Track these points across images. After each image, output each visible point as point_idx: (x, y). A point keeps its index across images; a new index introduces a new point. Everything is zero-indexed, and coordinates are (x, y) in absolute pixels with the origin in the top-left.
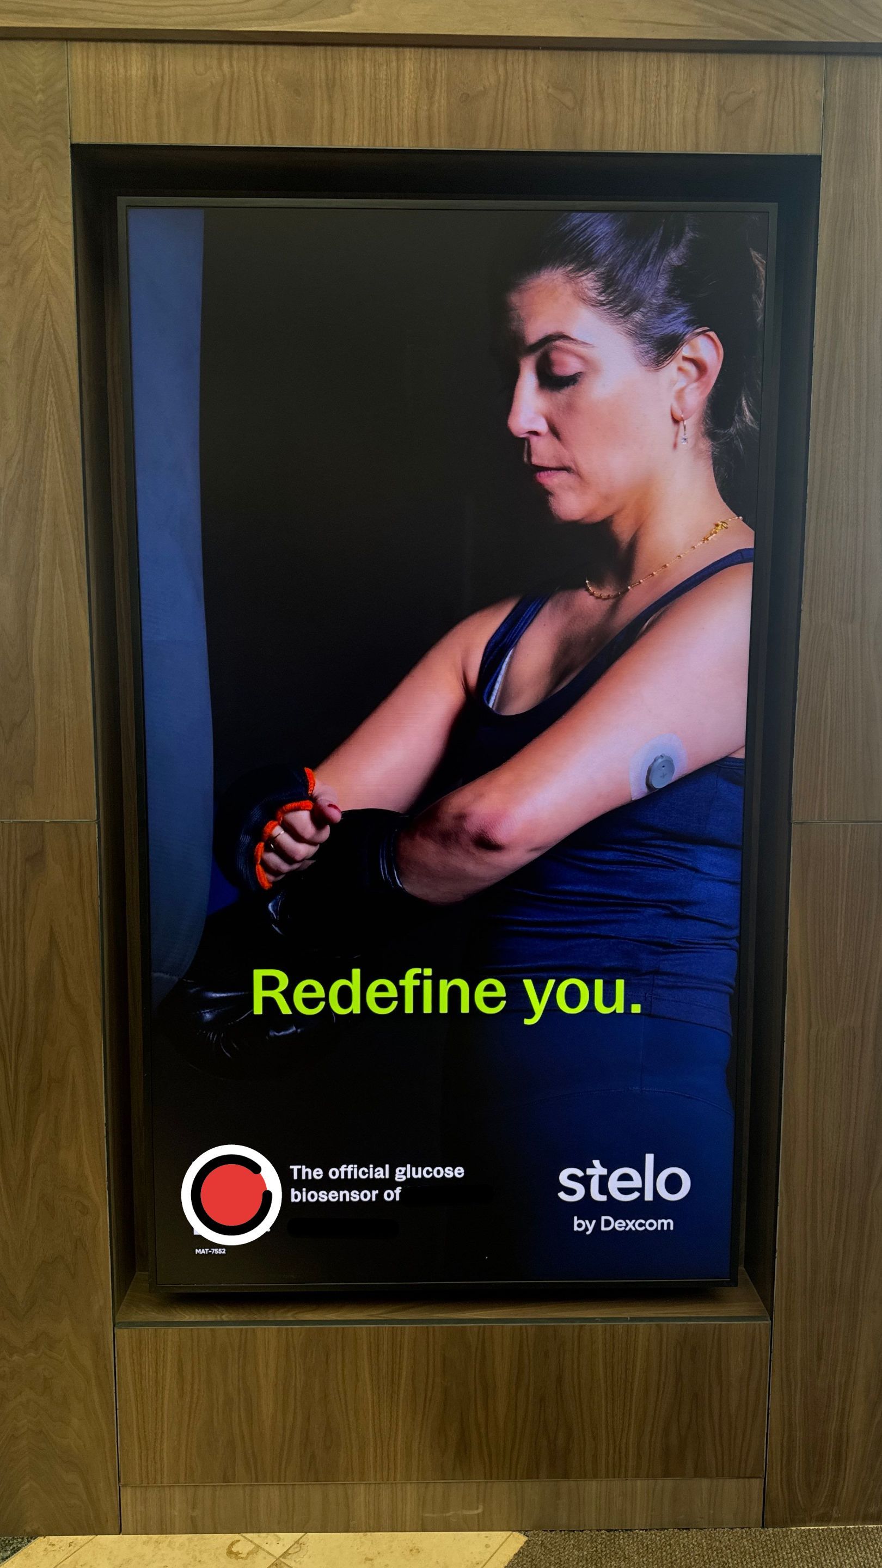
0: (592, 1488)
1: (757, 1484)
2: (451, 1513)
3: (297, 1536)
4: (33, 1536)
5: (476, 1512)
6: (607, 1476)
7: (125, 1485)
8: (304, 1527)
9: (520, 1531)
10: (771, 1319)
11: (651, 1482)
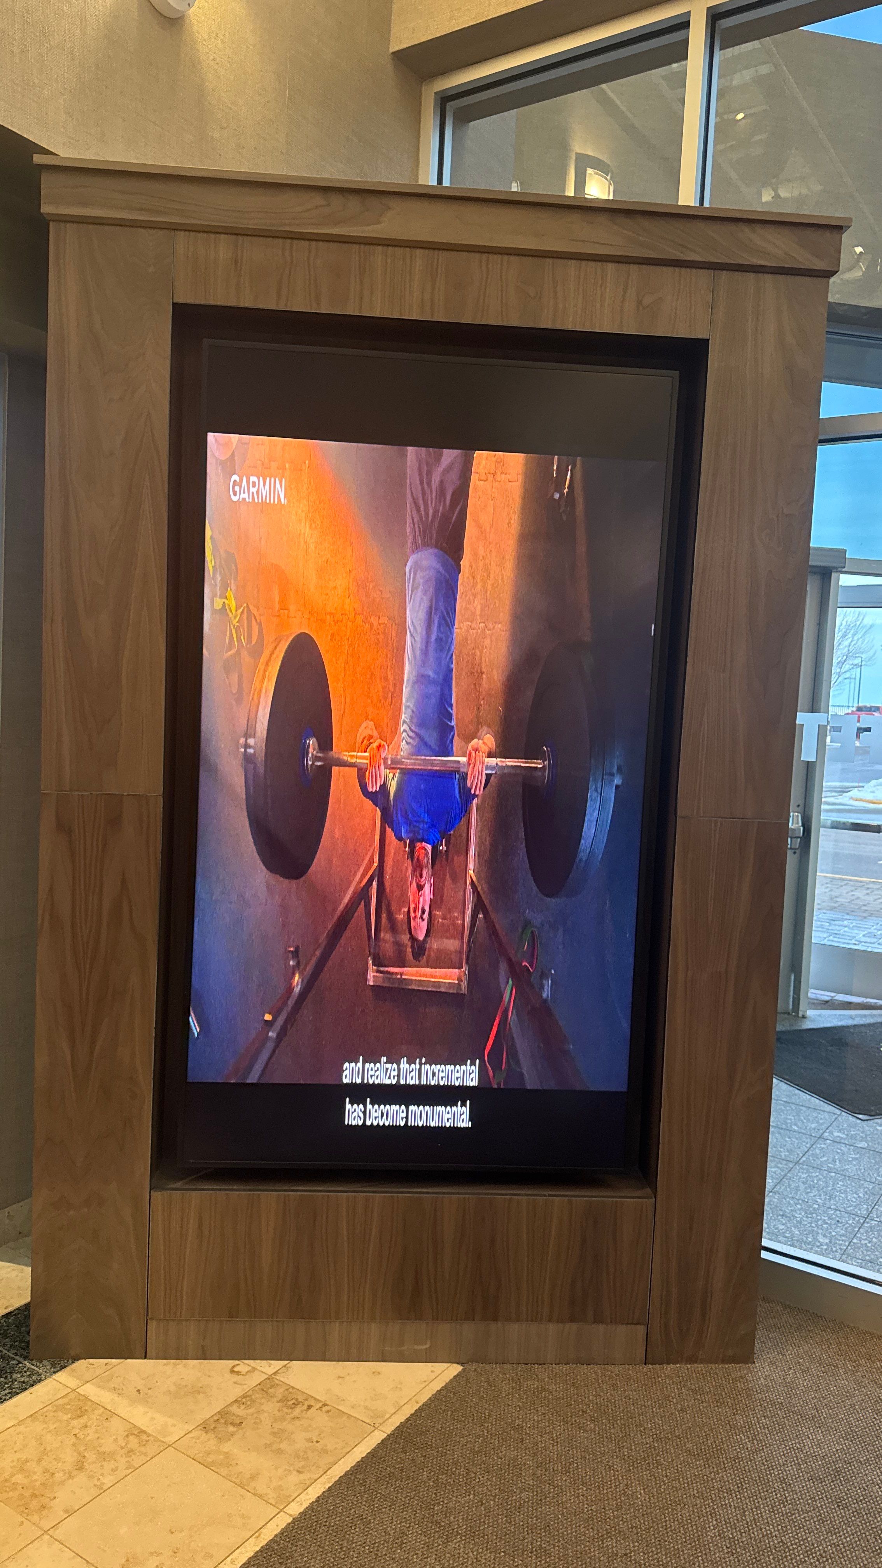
0: (515, 1329)
1: (641, 1329)
2: (405, 1348)
3: (285, 1362)
4: (75, 1359)
5: (424, 1347)
6: (527, 1321)
7: (152, 1319)
8: (290, 1357)
9: (458, 1363)
10: (655, 1198)
11: (561, 1326)
